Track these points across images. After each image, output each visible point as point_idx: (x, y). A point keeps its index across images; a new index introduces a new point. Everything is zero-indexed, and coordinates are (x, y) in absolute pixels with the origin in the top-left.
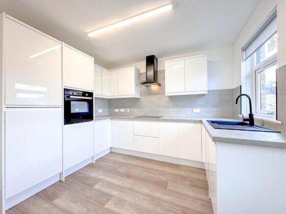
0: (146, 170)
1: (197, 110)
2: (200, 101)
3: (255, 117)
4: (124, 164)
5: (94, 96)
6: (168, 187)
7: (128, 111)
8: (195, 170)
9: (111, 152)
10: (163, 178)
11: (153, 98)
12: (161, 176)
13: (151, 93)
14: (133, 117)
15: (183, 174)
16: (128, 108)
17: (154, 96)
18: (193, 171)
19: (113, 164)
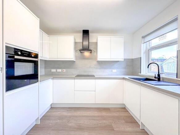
0: (91, 118)
1: (114, 71)
2: (116, 65)
3: (161, 76)
4: (70, 117)
5: (39, 58)
6: (115, 129)
7: (65, 71)
8: (120, 110)
9: (52, 108)
10: (106, 122)
11: (86, 62)
12: (104, 121)
13: (84, 58)
14: (74, 76)
15: (115, 114)
16: (64, 68)
17: (86, 60)
18: (119, 111)
19: (59, 119)
